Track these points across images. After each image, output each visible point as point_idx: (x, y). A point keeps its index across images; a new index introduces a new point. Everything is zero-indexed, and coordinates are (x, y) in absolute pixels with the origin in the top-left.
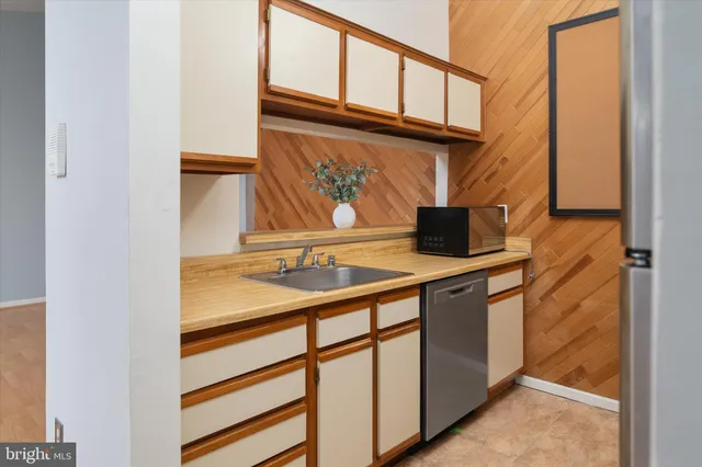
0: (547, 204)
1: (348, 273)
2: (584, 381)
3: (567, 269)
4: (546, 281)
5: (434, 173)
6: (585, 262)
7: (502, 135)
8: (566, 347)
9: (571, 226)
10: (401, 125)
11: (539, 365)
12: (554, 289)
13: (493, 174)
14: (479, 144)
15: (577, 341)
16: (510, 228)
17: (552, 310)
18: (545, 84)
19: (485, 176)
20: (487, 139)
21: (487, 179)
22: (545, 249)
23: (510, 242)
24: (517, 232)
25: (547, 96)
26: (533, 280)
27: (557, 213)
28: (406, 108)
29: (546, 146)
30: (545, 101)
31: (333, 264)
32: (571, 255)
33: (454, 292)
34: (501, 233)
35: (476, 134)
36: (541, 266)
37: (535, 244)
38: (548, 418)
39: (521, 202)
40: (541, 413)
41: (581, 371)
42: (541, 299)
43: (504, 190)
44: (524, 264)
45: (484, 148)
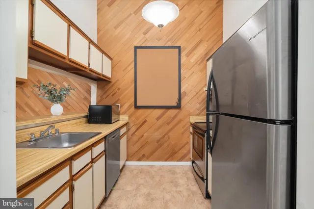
0: (133, 104)
1: (67, 136)
2: (145, 159)
3: (140, 125)
4: (133, 129)
5: (90, 92)
6: (145, 121)
7: (118, 80)
8: (139, 149)
9: (141, 111)
10: (89, 71)
11: (131, 157)
12: (136, 131)
13: (115, 93)
14: (110, 82)
15: (142, 147)
16: (121, 112)
17: (135, 138)
18: (133, 65)
19: (112, 94)
20: (113, 81)
21: (113, 95)
22: (133, 119)
23: (121, 117)
24: (124, 113)
25: (134, 69)
26: (129, 130)
27: (137, 107)
28: (91, 65)
29: (133, 85)
30: (133, 71)
31: (58, 132)
32: (141, 120)
33: (113, 137)
34: (118, 114)
35: (109, 79)
36: (131, 125)
37: (130, 117)
38: (137, 173)
39: (125, 104)
40: (135, 172)
41: (144, 155)
42: (132, 135)
43: (119, 99)
44: (126, 124)
45: (112, 84)
